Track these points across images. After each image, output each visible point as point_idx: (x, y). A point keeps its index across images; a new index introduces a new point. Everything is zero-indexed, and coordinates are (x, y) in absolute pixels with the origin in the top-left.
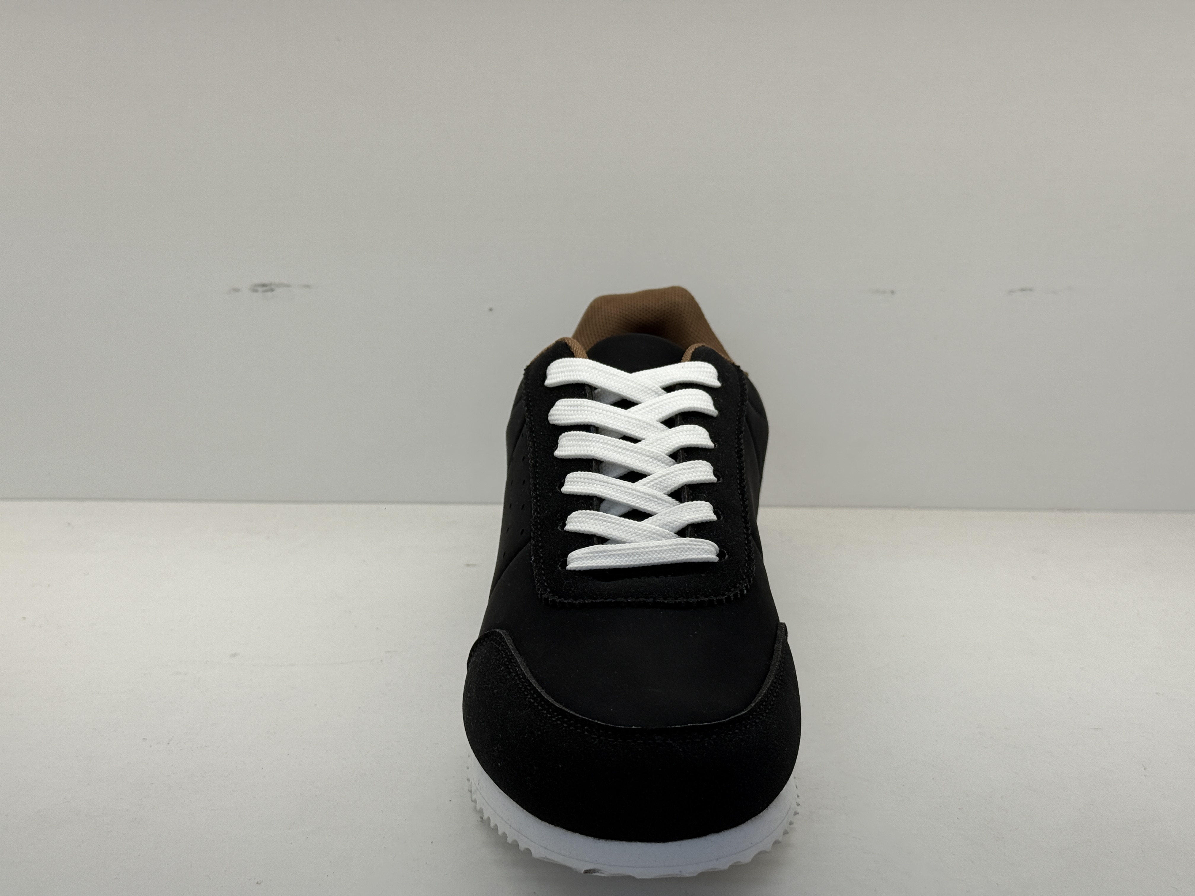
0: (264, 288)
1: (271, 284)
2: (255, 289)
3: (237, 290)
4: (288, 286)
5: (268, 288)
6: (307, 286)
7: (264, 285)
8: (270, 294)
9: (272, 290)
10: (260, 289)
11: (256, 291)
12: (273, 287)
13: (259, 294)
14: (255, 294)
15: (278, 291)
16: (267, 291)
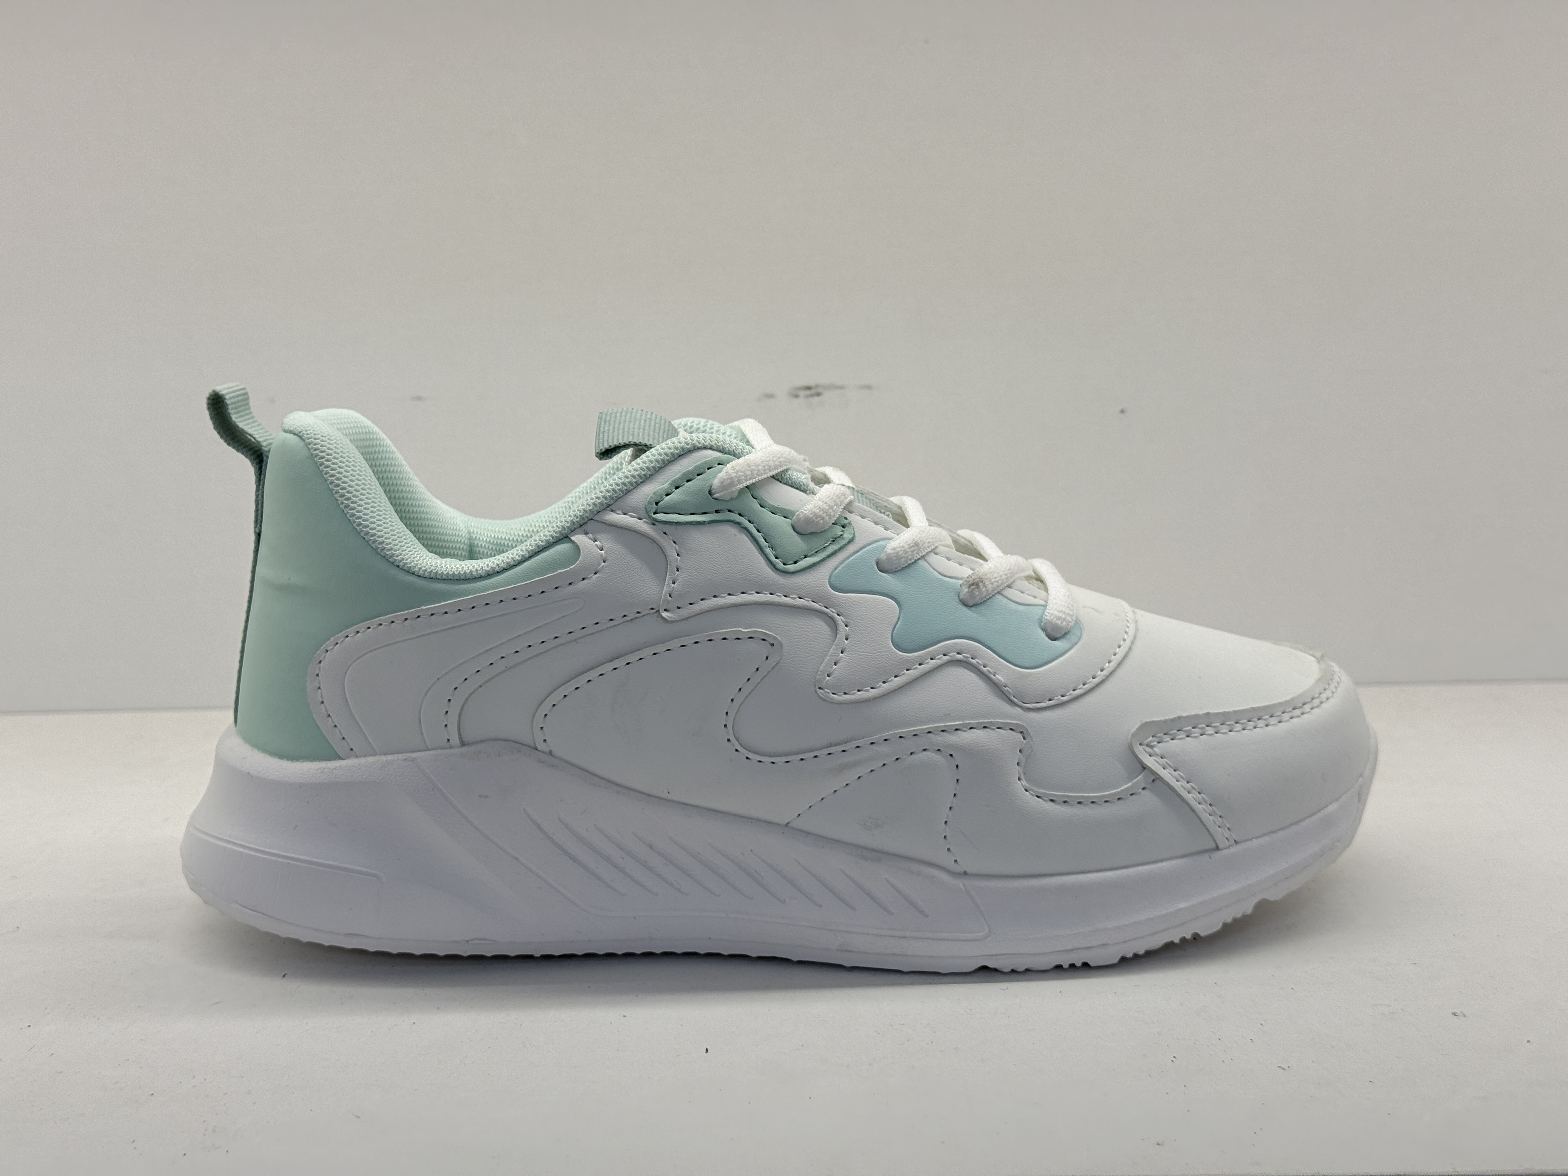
0: (808, 392)
1: (817, 386)
2: (794, 394)
3: (770, 396)
4: (842, 387)
5: (813, 391)
6: (869, 387)
7: (809, 388)
8: (816, 399)
9: (818, 394)
10: (802, 393)
11: (797, 396)
12: (820, 390)
13: (801, 400)
14: (795, 400)
15: (827, 395)
16: (812, 395)
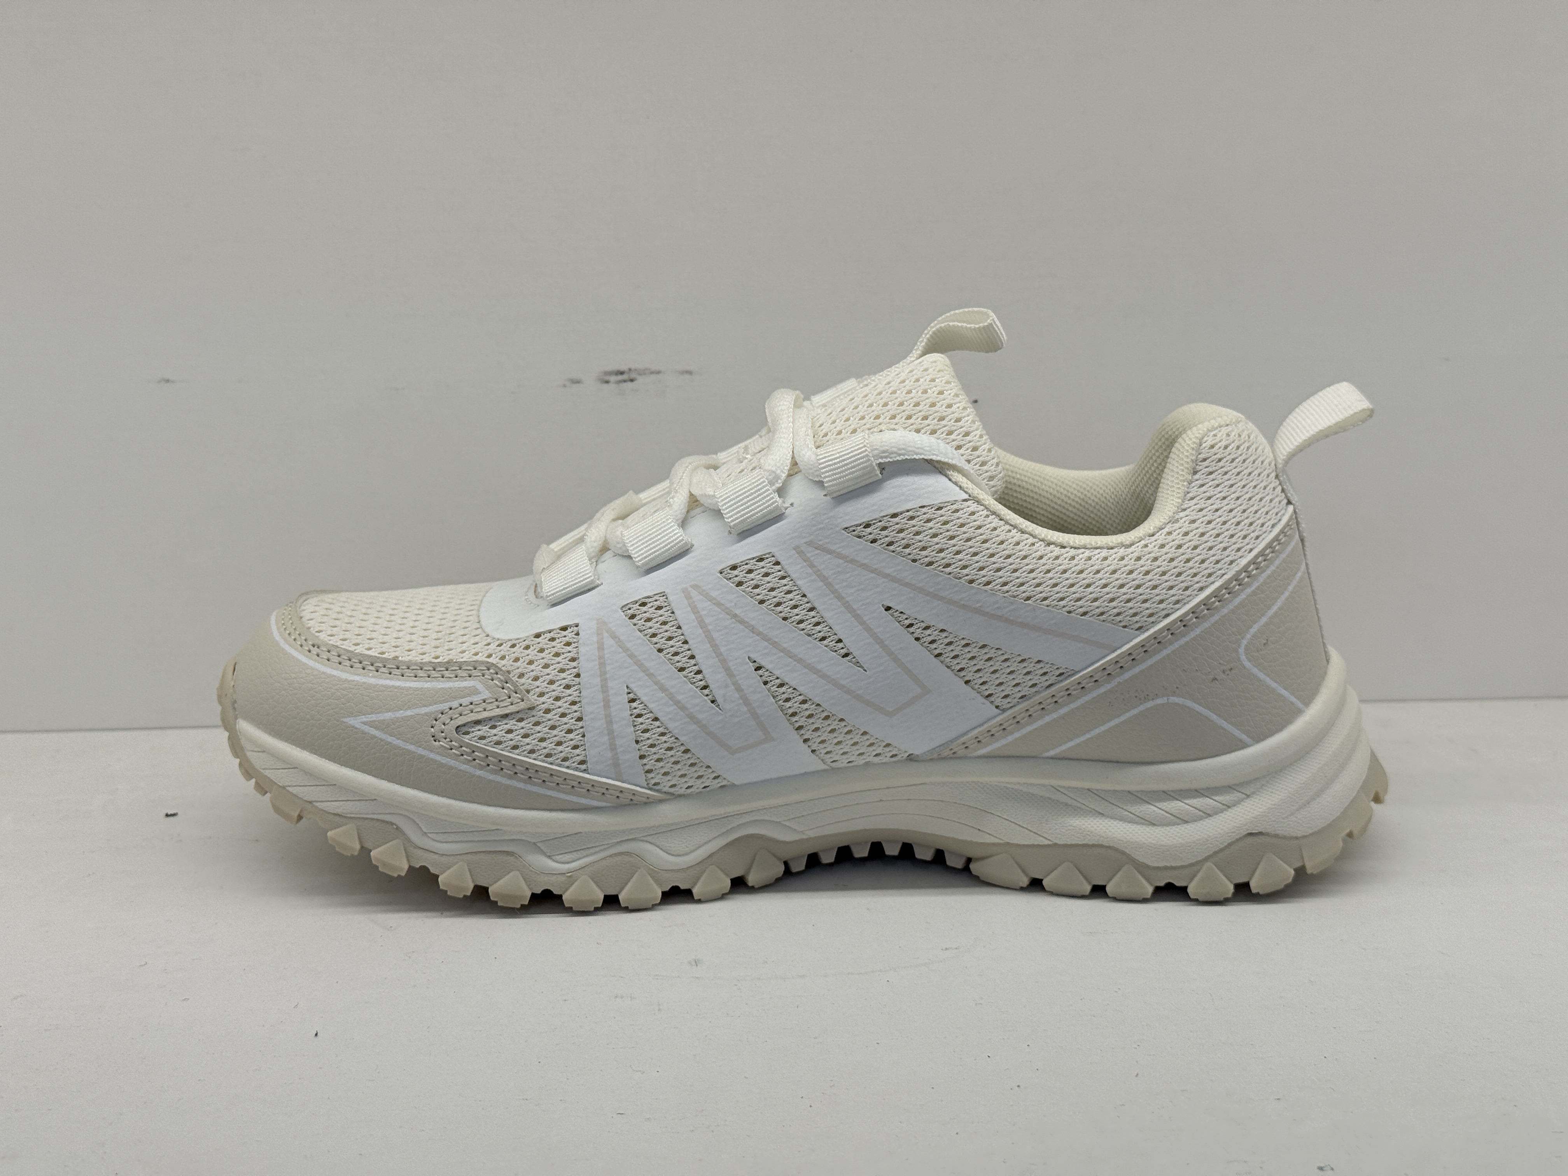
0: (620, 377)
1: (630, 370)
2: (604, 379)
3: (578, 382)
4: (659, 372)
5: (625, 377)
6: (689, 373)
7: (620, 373)
8: (630, 384)
9: (632, 380)
10: (613, 378)
11: (607, 382)
12: (633, 375)
13: (612, 386)
14: (605, 385)
15: (641, 380)
16: (625, 381)
